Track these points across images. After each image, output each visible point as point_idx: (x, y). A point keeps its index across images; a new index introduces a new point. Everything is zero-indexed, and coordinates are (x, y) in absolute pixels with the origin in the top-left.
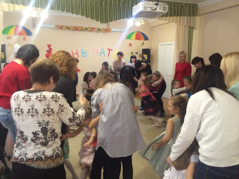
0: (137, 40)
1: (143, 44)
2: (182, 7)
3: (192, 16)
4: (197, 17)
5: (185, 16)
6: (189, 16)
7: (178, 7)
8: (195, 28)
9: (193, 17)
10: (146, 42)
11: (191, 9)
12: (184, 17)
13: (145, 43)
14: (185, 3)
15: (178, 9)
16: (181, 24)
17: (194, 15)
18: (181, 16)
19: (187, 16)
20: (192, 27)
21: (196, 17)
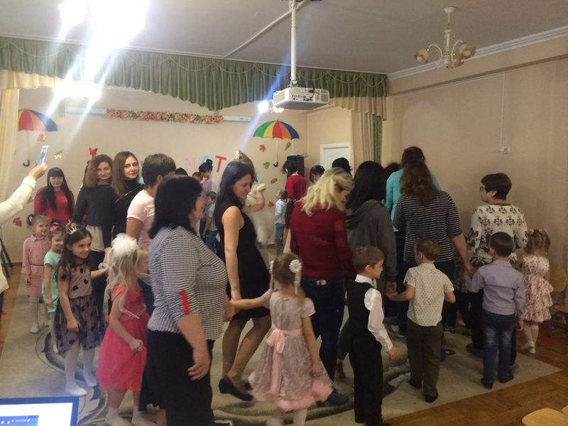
0: (275, 139)
1: (289, 145)
2: (359, 79)
3: (379, 96)
4: (388, 98)
5: (366, 96)
6: (373, 96)
7: (351, 79)
8: (384, 117)
9: (380, 98)
10: (293, 142)
11: (376, 85)
12: (364, 98)
13: (292, 144)
14: (364, 73)
15: (352, 84)
16: (359, 110)
17: (382, 96)
18: (358, 95)
19: (369, 96)
20: (380, 117)
21: (385, 99)
